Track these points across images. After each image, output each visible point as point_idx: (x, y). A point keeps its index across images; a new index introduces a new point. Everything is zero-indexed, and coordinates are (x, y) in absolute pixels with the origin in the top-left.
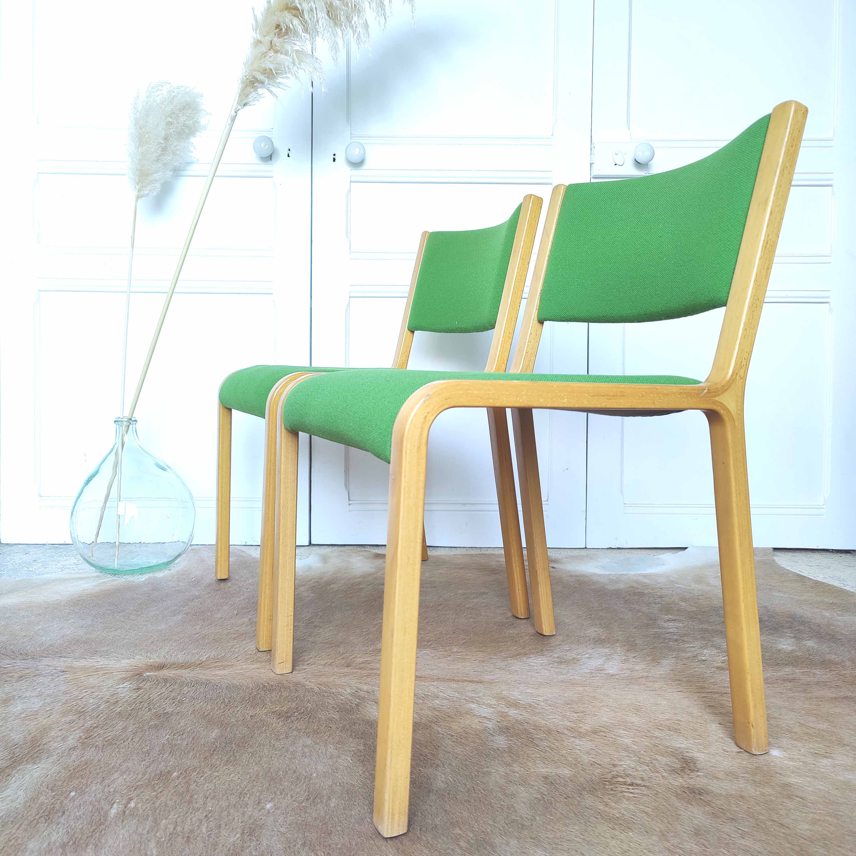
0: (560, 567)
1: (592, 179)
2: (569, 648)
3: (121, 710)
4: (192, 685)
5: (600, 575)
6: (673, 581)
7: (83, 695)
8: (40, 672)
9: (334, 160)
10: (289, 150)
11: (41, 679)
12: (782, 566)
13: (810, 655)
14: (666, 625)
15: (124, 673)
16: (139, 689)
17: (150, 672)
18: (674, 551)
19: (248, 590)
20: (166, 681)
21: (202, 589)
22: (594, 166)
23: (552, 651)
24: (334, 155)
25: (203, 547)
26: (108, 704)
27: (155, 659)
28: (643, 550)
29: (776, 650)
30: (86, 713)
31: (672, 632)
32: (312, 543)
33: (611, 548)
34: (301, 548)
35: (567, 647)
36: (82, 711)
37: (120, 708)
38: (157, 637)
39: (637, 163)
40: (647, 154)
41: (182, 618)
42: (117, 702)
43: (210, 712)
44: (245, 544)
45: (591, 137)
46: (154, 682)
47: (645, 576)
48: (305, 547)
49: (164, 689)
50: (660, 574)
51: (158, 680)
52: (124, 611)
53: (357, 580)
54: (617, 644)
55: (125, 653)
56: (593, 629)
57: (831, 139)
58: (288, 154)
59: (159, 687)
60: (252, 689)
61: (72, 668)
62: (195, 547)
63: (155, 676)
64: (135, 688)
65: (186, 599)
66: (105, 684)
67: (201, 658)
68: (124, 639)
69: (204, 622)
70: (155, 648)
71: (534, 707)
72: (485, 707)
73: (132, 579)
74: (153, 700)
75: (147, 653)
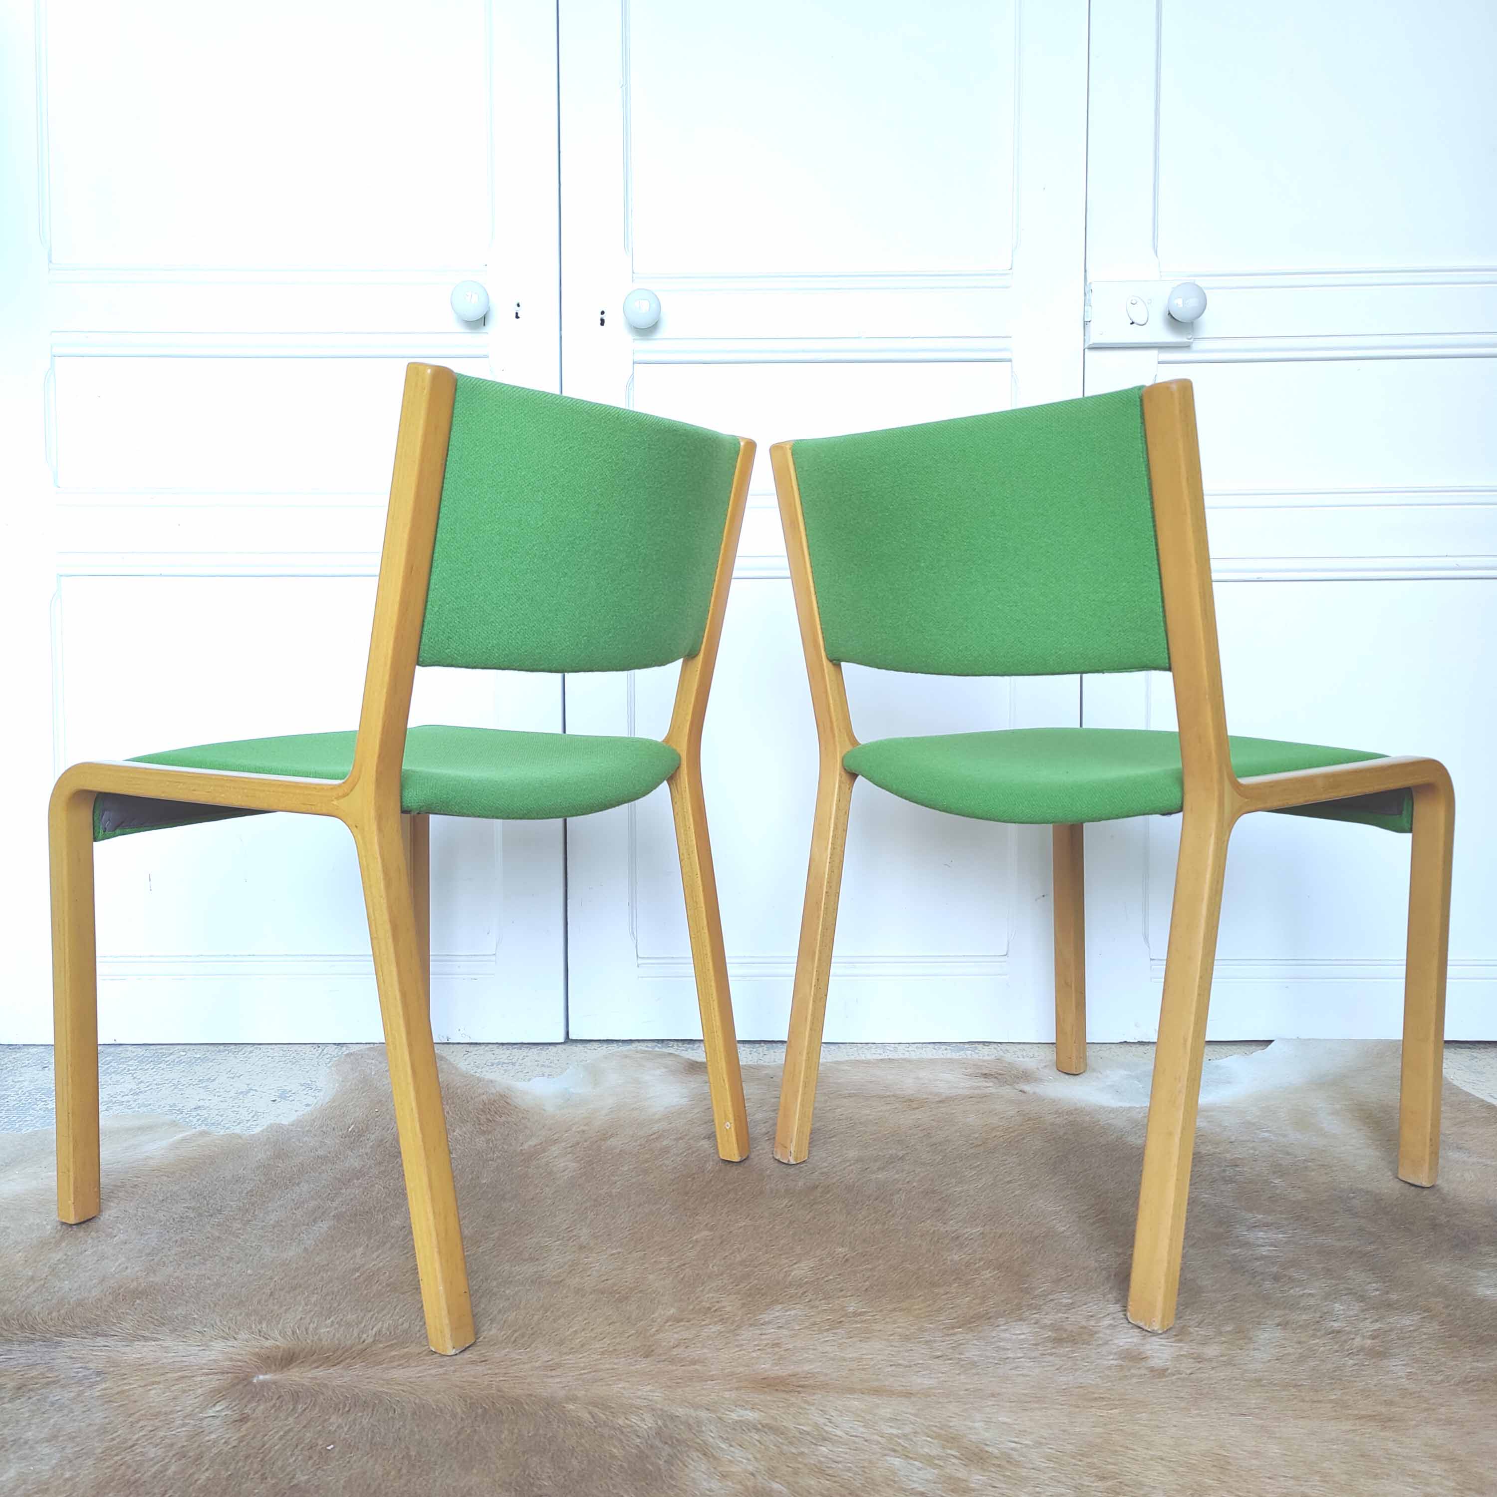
0: (1037, 1090)
1: (1086, 350)
2: (1070, 1301)
3: (208, 1479)
4: (347, 1409)
5: (1112, 1110)
6: (1254, 1124)
7: (135, 1437)
8: (56, 1374)
9: (602, 322)
10: (518, 305)
11: (57, 1395)
12: (1455, 1082)
14: (1251, 1236)
15: (216, 1377)
16: (244, 1419)
17: (266, 1373)
18: (1244, 1048)
20: (296, 1396)
21: (367, 1154)
22: (1092, 326)
23: (1038, 1308)
24: (603, 313)
25: (369, 1049)
26: (183, 1461)
27: (278, 1341)
29: (1474, 1300)
30: (142, 1485)
31: (1266, 1257)
32: (572, 1036)
33: (1125, 1042)
34: (551, 1047)
35: (1065, 1299)
36: (133, 1479)
37: (207, 1474)
38: (281, 1280)
39: (1172, 319)
40: (1193, 303)
41: (329, 1228)
42: (200, 1456)
43: (380, 1485)
44: (446, 1041)
45: (1085, 271)
46: (274, 1401)
48: (558, 1046)
49: (291, 1420)
50: (1226, 1107)
51: (280, 1397)
52: (220, 1212)
53: (656, 1128)
55: (219, 1324)
58: (517, 313)
59: (282, 1415)
60: (462, 1419)
61: (115, 1364)
62: (354, 1049)
63: (275, 1383)
64: (236, 1417)
65: (336, 1178)
66: (178, 1408)
67: (365, 1336)
68: (218, 1285)
69: (370, 1238)
70: (276, 1307)
71: (1018, 1464)
72: (920, 1465)
73: (237, 1130)
74: (270, 1452)
75: (260, 1323)
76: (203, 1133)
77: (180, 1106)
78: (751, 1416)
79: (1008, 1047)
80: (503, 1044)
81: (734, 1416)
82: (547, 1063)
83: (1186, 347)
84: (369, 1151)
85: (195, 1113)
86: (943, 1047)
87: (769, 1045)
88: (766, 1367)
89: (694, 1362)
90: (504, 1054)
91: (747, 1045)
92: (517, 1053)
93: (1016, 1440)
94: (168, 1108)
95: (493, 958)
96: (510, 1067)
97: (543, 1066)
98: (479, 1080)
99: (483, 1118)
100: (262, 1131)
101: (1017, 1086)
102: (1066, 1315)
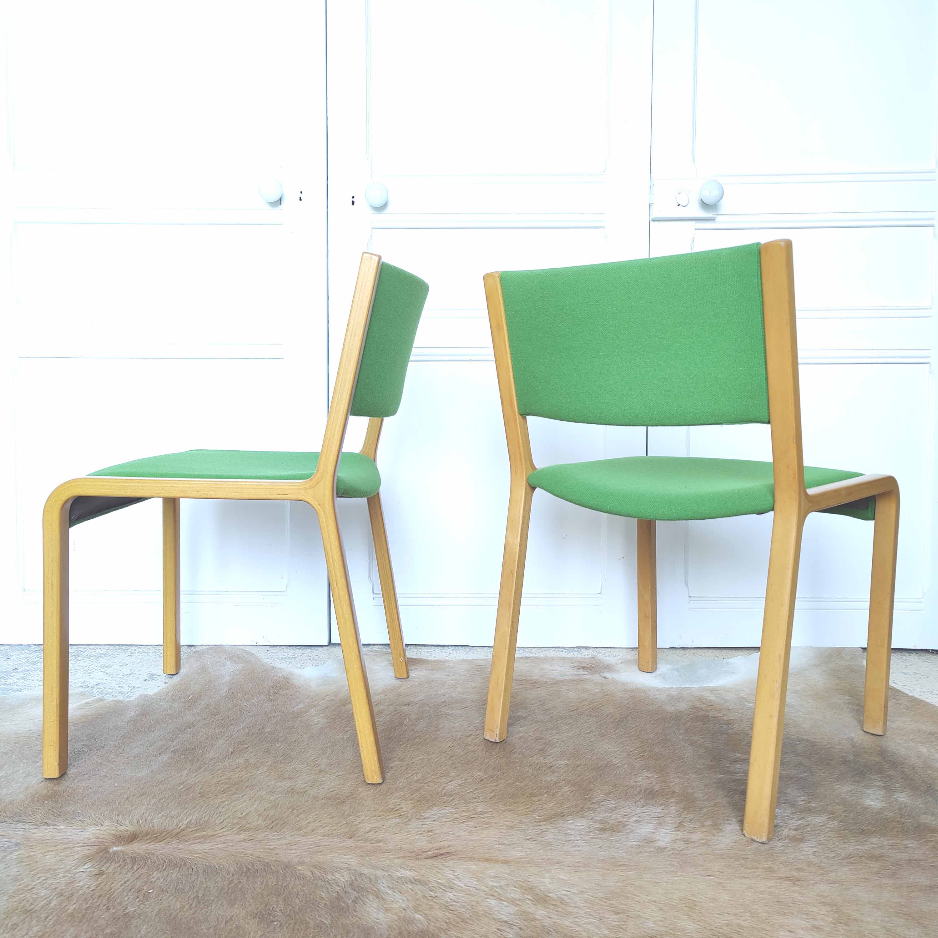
0: (614, 677)
1: (651, 222)
2: (614, 806)
3: (75, 909)
4: (164, 868)
5: (658, 690)
6: (744, 699)
7: (34, 884)
9: (353, 203)
10: (301, 193)
13: (902, 816)
14: (731, 768)
15: (87, 848)
16: (101, 874)
17: (118, 846)
18: (746, 652)
19: (251, 714)
20: (134, 860)
21: (198, 713)
22: (653, 207)
23: (594, 810)
24: (353, 197)
25: (208, 649)
26: (61, 898)
27: (127, 827)
28: (711, 651)
29: (862, 808)
30: (34, 912)
32: (333, 642)
33: (673, 648)
34: (319, 648)
35: (611, 804)
36: (29, 909)
37: (74, 906)
38: (135, 789)
39: (703, 203)
40: (716, 193)
41: (168, 758)
42: (72, 895)
43: (178, 914)
44: (255, 643)
45: (651, 173)
46: (120, 863)
47: (712, 690)
48: (324, 648)
49: (129, 874)
50: (729, 688)
51: (124, 860)
52: (103, 748)
53: (377, 698)
54: (673, 800)
55: (93, 816)
56: (646, 774)
57: (933, 171)
58: (300, 197)
59: (124, 872)
60: (233, 875)
61: (28, 840)
62: (198, 649)
63: (123, 852)
64: (96, 872)
65: (177, 728)
66: (62, 866)
67: (180, 824)
68: (95, 793)
69: (192, 765)
70: (129, 806)
71: (567, 904)
72: (508, 904)
73: (121, 698)
74: (114, 893)
75: (118, 816)
76: (99, 700)
77: (87, 683)
78: (408, 874)
79: (600, 650)
80: (290, 646)
81: (399, 874)
82: (316, 658)
83: (712, 220)
84: (199, 711)
85: (96, 687)
86: (561, 650)
87: (453, 648)
88: (422, 843)
89: (379, 841)
90: (290, 652)
91: (440, 648)
92: (298, 652)
93: (568, 889)
94: (80, 684)
95: (284, 593)
96: (293, 660)
97: (313, 659)
98: (273, 668)
99: (272, 691)
100: (136, 699)
101: (602, 674)
102: (610, 814)
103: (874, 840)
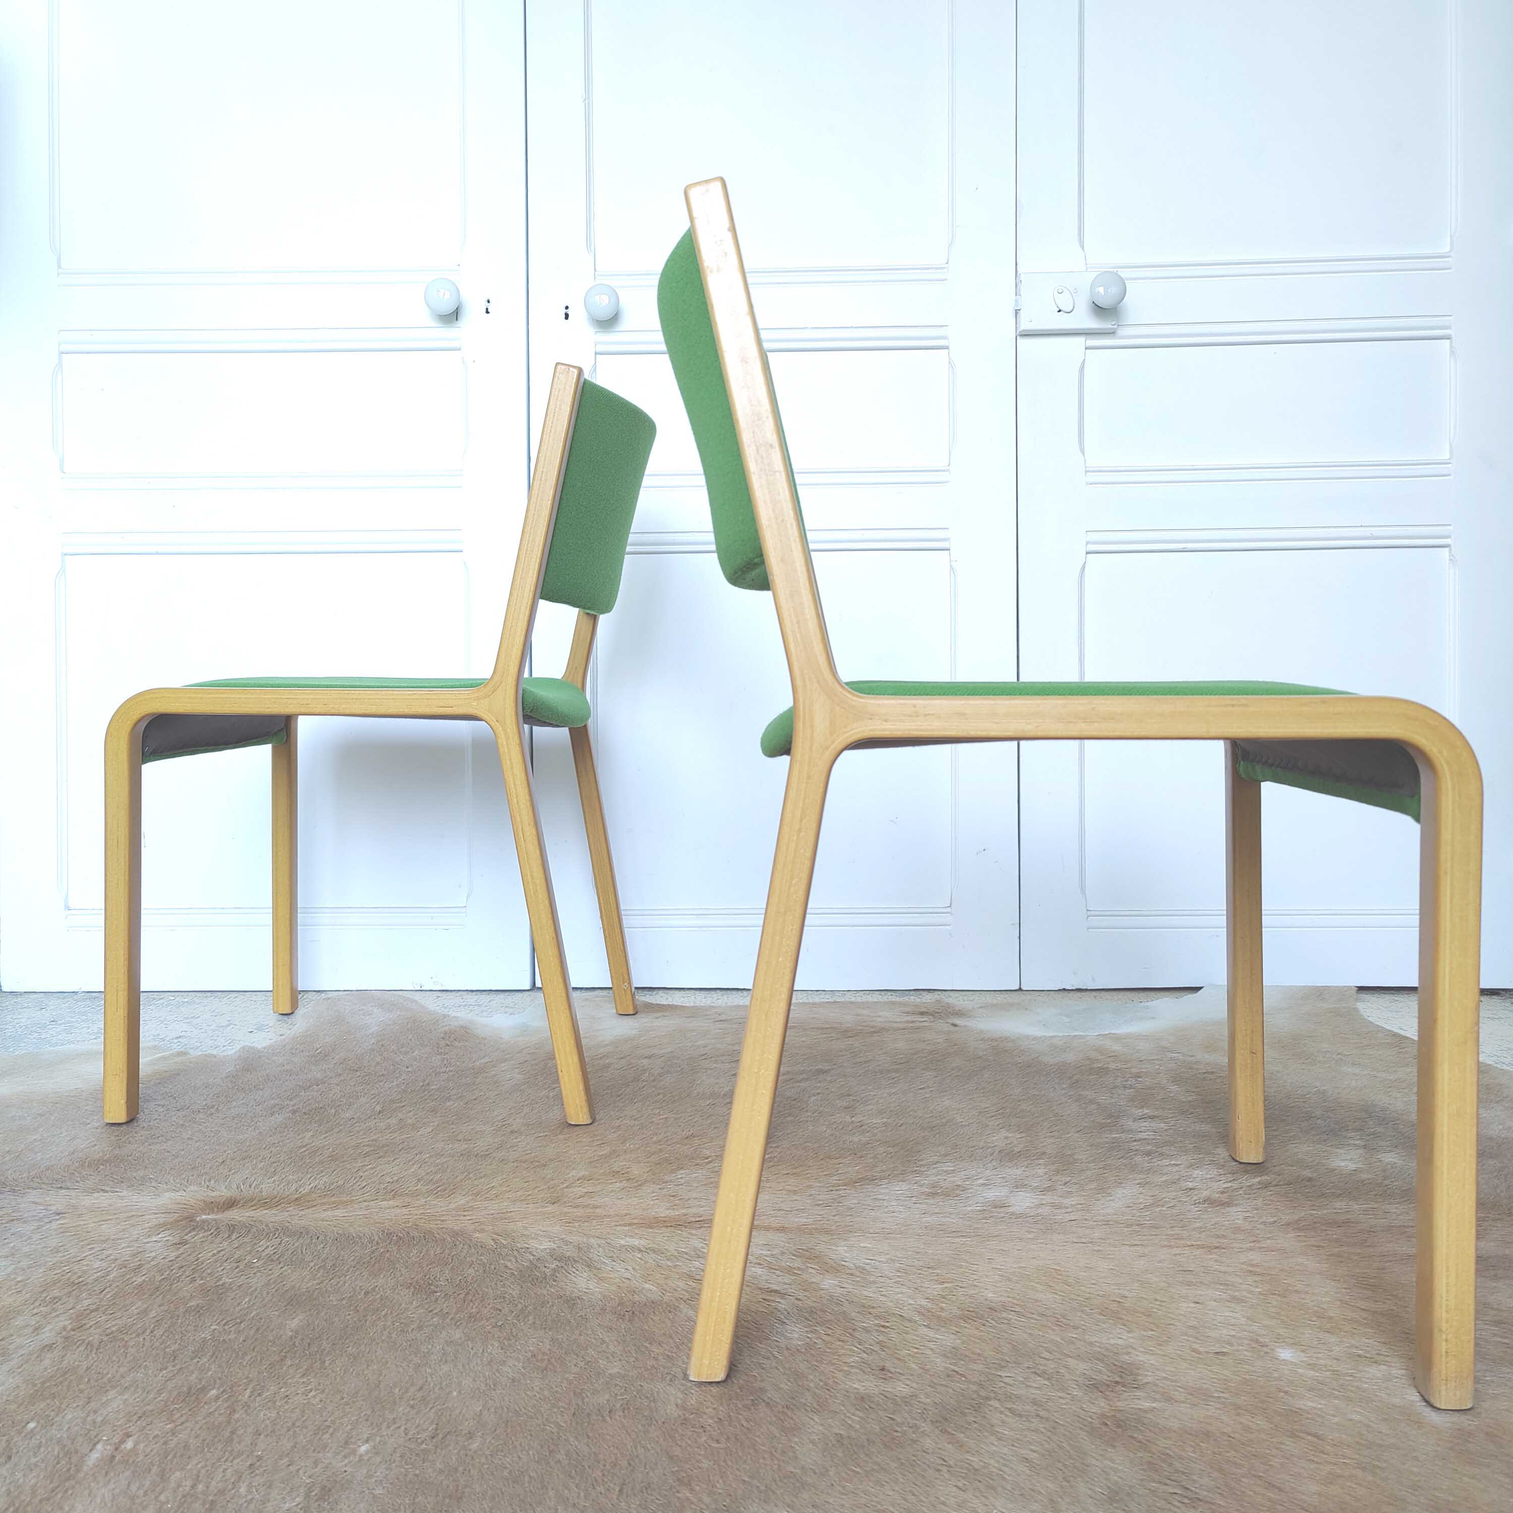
0: (968, 1024)
1: (1018, 337)
2: (952, 1168)
3: (144, 1281)
4: (276, 1236)
5: (1034, 1039)
6: (1166, 1048)
7: (84, 1255)
8: (20, 1214)
9: (567, 316)
10: (489, 302)
11: (18, 1227)
12: (1370, 1019)
13: (1385, 1178)
14: (1134, 1126)
15: (163, 1215)
16: (183, 1243)
17: (209, 1214)
18: (1178, 994)
19: (409, 1069)
20: (232, 1228)
21: (329, 1069)
22: (1022, 314)
23: (921, 1173)
24: (567, 308)
25: (347, 995)
26: (124, 1270)
27: (223, 1192)
28: (1122, 993)
29: (1327, 1169)
30: (84, 1285)
31: (1145, 1139)
32: (536, 986)
33: (1064, 989)
34: (517, 993)
35: (948, 1167)
36: (77, 1281)
37: (143, 1278)
38: (234, 1153)
39: (1096, 306)
40: (1114, 290)
41: (285, 1119)
42: (140, 1266)
43: (296, 1284)
44: (419, 989)
45: (1016, 264)
46: (212, 1231)
47: (1117, 1038)
48: (524, 993)
49: (225, 1244)
50: (1145, 1036)
51: (218, 1228)
52: (186, 1107)
53: (601, 1050)
54: (1041, 1161)
55: (172, 1181)
56: (1004, 1133)
57: (1448, 254)
58: (487, 309)
59: (218, 1240)
60: (378, 1243)
61: (75, 1207)
62: (330, 995)
63: (215, 1220)
64: (177, 1240)
65: (298, 1085)
66: (127, 1236)
67: (302, 1189)
68: (176, 1156)
69: (320, 1125)
70: (225, 1171)
71: (869, 1273)
72: (781, 1274)
73: (215, 1052)
74: (202, 1264)
75: (210, 1181)
76: (180, 1054)
77: (163, 1036)
78: (636, 1242)
79: (951, 994)
80: (472, 991)
81: (623, 1242)
82: (511, 1005)
83: (1111, 333)
84: (331, 1066)
85: (176, 1041)
86: (889, 993)
87: (723, 992)
88: (662, 1211)
89: (595, 1207)
90: (472, 999)
91: (702, 992)
92: (484, 998)
93: (872, 1258)
94: (152, 1037)
95: (464, 910)
96: (476, 1007)
97: (506, 1007)
98: (446, 1018)
99: (442, 1043)
100: (236, 1052)
101: (948, 1021)
102: (944, 1178)
103: (1338, 1205)
